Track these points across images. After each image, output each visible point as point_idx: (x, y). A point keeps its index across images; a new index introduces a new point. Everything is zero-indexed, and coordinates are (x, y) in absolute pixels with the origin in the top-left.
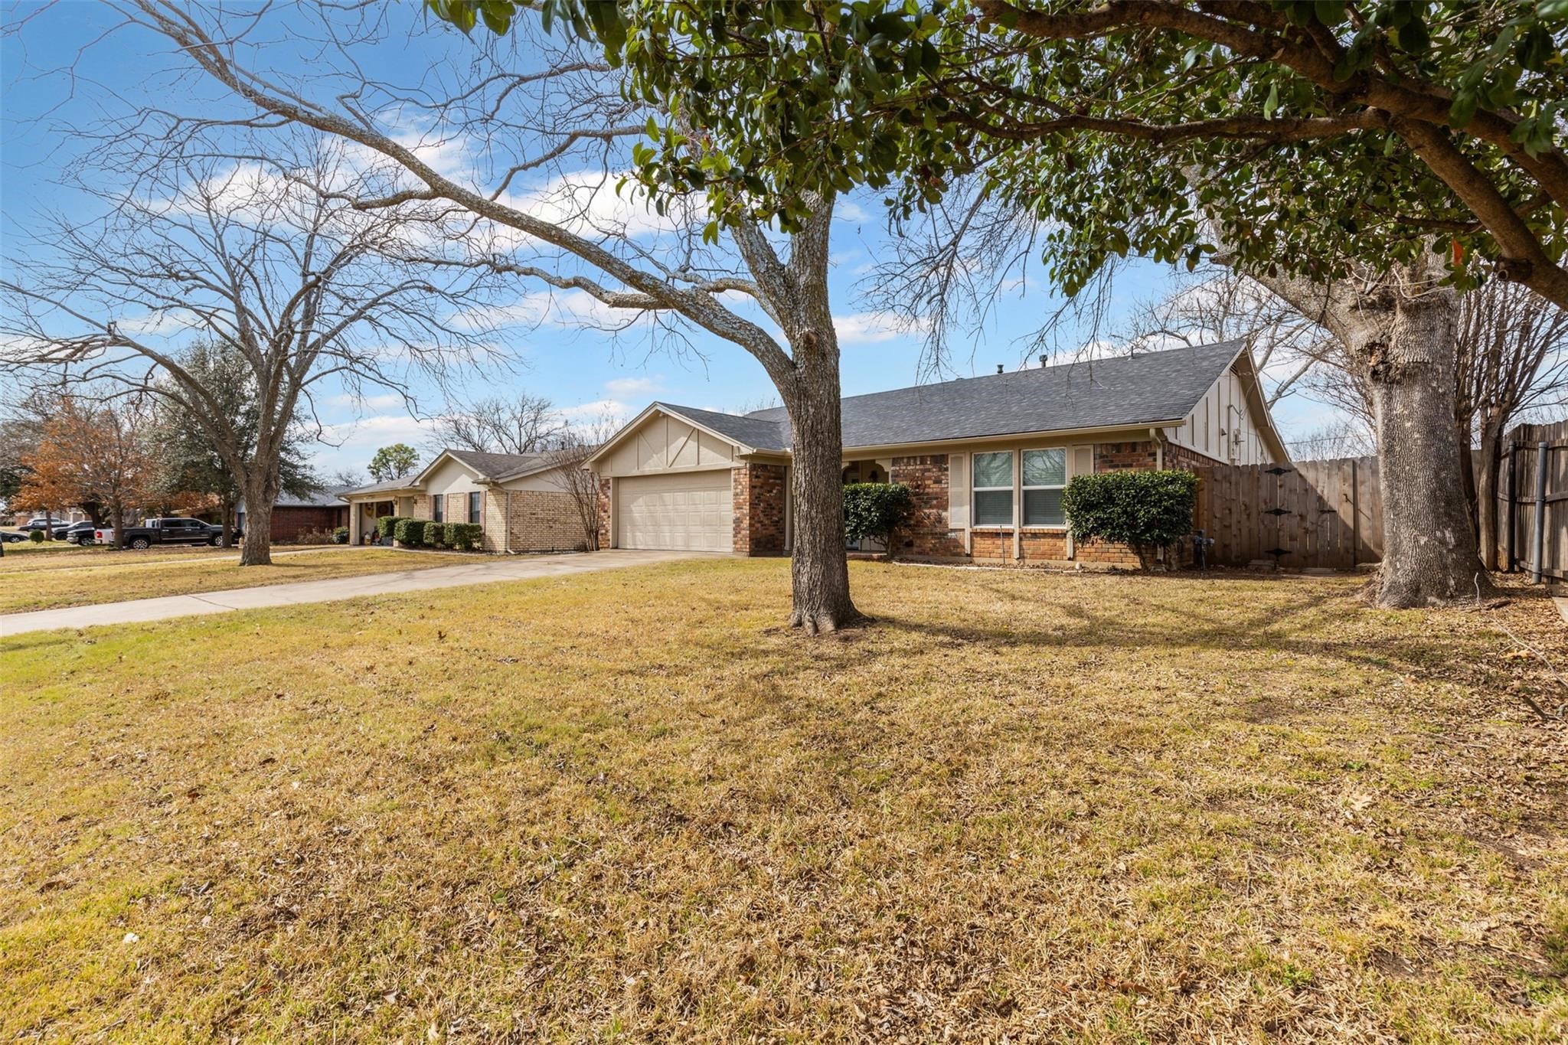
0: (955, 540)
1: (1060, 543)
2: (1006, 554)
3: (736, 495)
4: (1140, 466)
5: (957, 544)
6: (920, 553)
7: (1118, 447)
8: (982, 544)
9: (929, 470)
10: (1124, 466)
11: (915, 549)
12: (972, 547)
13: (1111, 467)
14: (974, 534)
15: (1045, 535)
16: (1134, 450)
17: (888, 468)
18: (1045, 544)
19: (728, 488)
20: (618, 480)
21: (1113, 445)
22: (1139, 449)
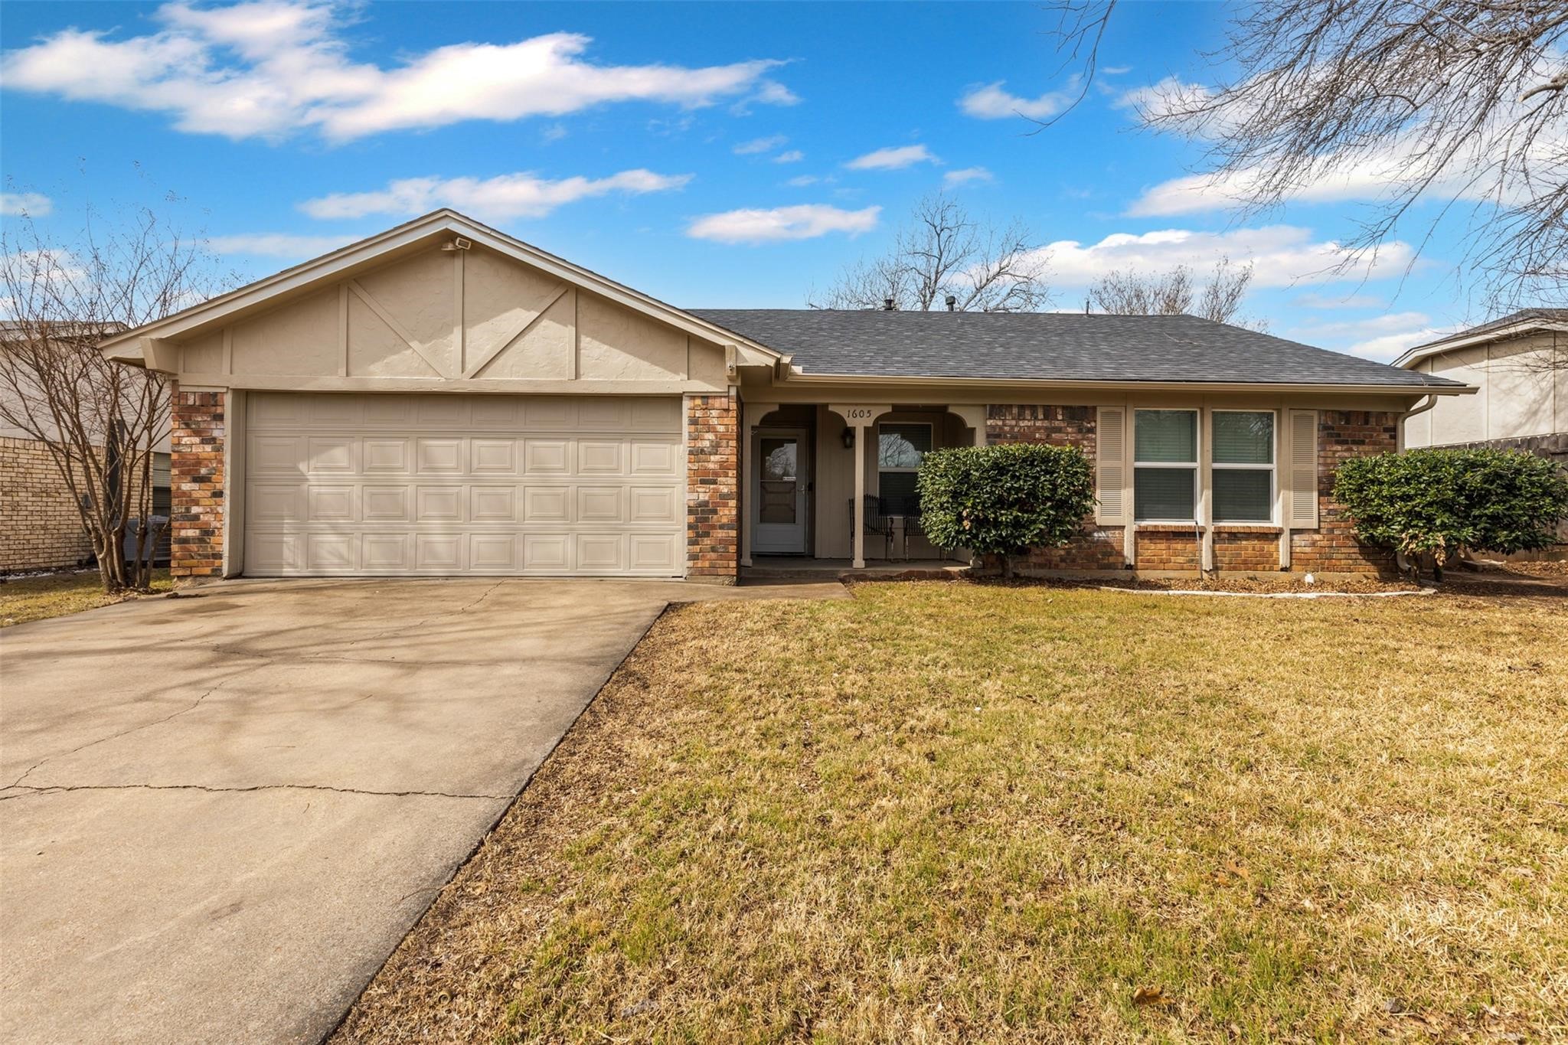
0: (1106, 543)
1: (1268, 547)
2: (1194, 562)
3: (696, 453)
4: (1374, 443)
5: (1110, 551)
6: (1041, 566)
7: (1347, 416)
8: (1155, 549)
9: (1059, 430)
10: (1354, 442)
11: (1033, 559)
12: (1136, 555)
13: (1338, 443)
14: (1140, 534)
15: (1249, 535)
16: (1367, 422)
17: (974, 419)
18: (1248, 547)
19: (675, 437)
20: (246, 397)
21: (1341, 413)
22: (1373, 421)
